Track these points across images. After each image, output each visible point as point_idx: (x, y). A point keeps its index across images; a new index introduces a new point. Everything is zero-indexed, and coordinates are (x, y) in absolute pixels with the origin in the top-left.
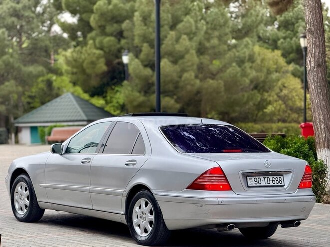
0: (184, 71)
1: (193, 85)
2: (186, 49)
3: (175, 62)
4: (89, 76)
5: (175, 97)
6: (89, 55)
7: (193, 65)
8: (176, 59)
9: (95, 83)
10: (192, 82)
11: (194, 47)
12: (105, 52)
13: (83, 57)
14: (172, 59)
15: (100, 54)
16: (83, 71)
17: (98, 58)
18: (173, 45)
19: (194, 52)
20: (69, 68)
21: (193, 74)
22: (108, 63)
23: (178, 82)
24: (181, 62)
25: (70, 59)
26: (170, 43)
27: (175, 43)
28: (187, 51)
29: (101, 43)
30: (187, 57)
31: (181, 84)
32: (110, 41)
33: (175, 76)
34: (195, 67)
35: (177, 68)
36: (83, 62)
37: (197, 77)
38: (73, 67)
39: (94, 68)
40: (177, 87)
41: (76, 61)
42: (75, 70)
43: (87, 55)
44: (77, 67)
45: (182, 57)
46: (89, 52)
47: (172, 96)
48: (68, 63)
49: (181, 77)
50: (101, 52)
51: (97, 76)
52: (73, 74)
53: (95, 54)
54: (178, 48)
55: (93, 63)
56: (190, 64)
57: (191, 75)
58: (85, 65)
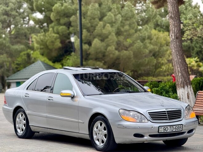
0: (108, 45)
1: (114, 54)
2: (109, 32)
3: (102, 40)
4: (51, 50)
5: (103, 62)
6: (50, 37)
7: (113, 42)
8: (103, 38)
9: (54, 54)
10: (113, 52)
11: (114, 31)
12: (60, 35)
13: (47, 38)
14: (100, 38)
15: (57, 37)
16: (47, 47)
17: (56, 39)
18: (101, 30)
19: (114, 34)
20: (38, 46)
21: (114, 48)
22: (62, 42)
23: (105, 52)
24: (106, 40)
25: (39, 40)
26: (100, 28)
27: (102, 29)
28: (110, 33)
29: (57, 29)
30: (110, 37)
31: (107, 54)
32: (62, 28)
33: (103, 49)
34: (115, 43)
35: (104, 44)
36: (47, 41)
37: (116, 49)
38: (41, 45)
39: (53, 45)
40: (104, 56)
41: (42, 41)
42: (42, 47)
43: (49, 38)
44: (43, 45)
45: (107, 37)
46: (50, 35)
47: (101, 61)
48: (38, 42)
49: (106, 49)
50: (58, 35)
51: (56, 50)
52: (41, 49)
53: (53, 36)
54: (104, 31)
55: (53, 42)
56: (111, 41)
57: (112, 48)
58: (48, 43)
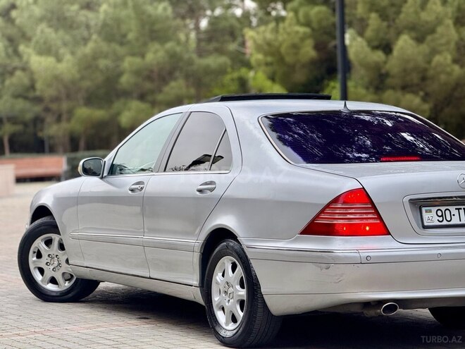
0: (434, 52)
1: (449, 74)
2: (437, 18)
3: (420, 40)
4: (292, 68)
5: (421, 93)
6: (289, 34)
7: (448, 43)
8: (421, 34)
9: (300, 77)
10: (448, 69)
11: (450, 15)
12: (313, 30)
13: (280, 38)
14: (414, 34)
15: (305, 33)
16: (281, 60)
17: (303, 39)
18: (416, 13)
19: (450, 22)
20: (260, 56)
21: (449, 58)
22: (318, 47)
23: (426, 70)
24: (429, 38)
25: (260, 42)
26: (411, 10)
27: (419, 10)
28: (439, 21)
29: (307, 15)
30: (440, 30)
31: (431, 73)
32: (319, 12)
33: (420, 60)
34: (452, 45)
35: (424, 48)
36: (280, 45)
37: (455, 61)
38: (266, 54)
39: (296, 54)
40: (424, 79)
41: (269, 44)
42: (269, 59)
43: (285, 36)
44: (272, 54)
45: (433, 31)
46: (289, 30)
47: (415, 93)
48: (259, 48)
49: (429, 62)
50: (307, 30)
51: (304, 66)
52: (267, 64)
53: (297, 32)
54: (425, 16)
55: (295, 47)
56: (443, 41)
57: (446, 59)
58: (283, 50)
